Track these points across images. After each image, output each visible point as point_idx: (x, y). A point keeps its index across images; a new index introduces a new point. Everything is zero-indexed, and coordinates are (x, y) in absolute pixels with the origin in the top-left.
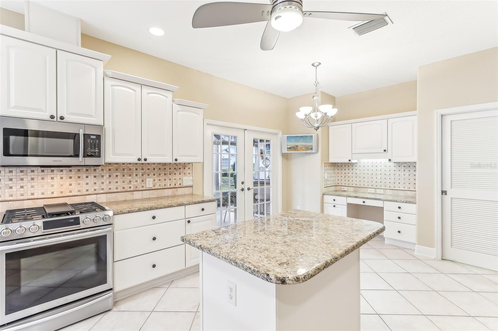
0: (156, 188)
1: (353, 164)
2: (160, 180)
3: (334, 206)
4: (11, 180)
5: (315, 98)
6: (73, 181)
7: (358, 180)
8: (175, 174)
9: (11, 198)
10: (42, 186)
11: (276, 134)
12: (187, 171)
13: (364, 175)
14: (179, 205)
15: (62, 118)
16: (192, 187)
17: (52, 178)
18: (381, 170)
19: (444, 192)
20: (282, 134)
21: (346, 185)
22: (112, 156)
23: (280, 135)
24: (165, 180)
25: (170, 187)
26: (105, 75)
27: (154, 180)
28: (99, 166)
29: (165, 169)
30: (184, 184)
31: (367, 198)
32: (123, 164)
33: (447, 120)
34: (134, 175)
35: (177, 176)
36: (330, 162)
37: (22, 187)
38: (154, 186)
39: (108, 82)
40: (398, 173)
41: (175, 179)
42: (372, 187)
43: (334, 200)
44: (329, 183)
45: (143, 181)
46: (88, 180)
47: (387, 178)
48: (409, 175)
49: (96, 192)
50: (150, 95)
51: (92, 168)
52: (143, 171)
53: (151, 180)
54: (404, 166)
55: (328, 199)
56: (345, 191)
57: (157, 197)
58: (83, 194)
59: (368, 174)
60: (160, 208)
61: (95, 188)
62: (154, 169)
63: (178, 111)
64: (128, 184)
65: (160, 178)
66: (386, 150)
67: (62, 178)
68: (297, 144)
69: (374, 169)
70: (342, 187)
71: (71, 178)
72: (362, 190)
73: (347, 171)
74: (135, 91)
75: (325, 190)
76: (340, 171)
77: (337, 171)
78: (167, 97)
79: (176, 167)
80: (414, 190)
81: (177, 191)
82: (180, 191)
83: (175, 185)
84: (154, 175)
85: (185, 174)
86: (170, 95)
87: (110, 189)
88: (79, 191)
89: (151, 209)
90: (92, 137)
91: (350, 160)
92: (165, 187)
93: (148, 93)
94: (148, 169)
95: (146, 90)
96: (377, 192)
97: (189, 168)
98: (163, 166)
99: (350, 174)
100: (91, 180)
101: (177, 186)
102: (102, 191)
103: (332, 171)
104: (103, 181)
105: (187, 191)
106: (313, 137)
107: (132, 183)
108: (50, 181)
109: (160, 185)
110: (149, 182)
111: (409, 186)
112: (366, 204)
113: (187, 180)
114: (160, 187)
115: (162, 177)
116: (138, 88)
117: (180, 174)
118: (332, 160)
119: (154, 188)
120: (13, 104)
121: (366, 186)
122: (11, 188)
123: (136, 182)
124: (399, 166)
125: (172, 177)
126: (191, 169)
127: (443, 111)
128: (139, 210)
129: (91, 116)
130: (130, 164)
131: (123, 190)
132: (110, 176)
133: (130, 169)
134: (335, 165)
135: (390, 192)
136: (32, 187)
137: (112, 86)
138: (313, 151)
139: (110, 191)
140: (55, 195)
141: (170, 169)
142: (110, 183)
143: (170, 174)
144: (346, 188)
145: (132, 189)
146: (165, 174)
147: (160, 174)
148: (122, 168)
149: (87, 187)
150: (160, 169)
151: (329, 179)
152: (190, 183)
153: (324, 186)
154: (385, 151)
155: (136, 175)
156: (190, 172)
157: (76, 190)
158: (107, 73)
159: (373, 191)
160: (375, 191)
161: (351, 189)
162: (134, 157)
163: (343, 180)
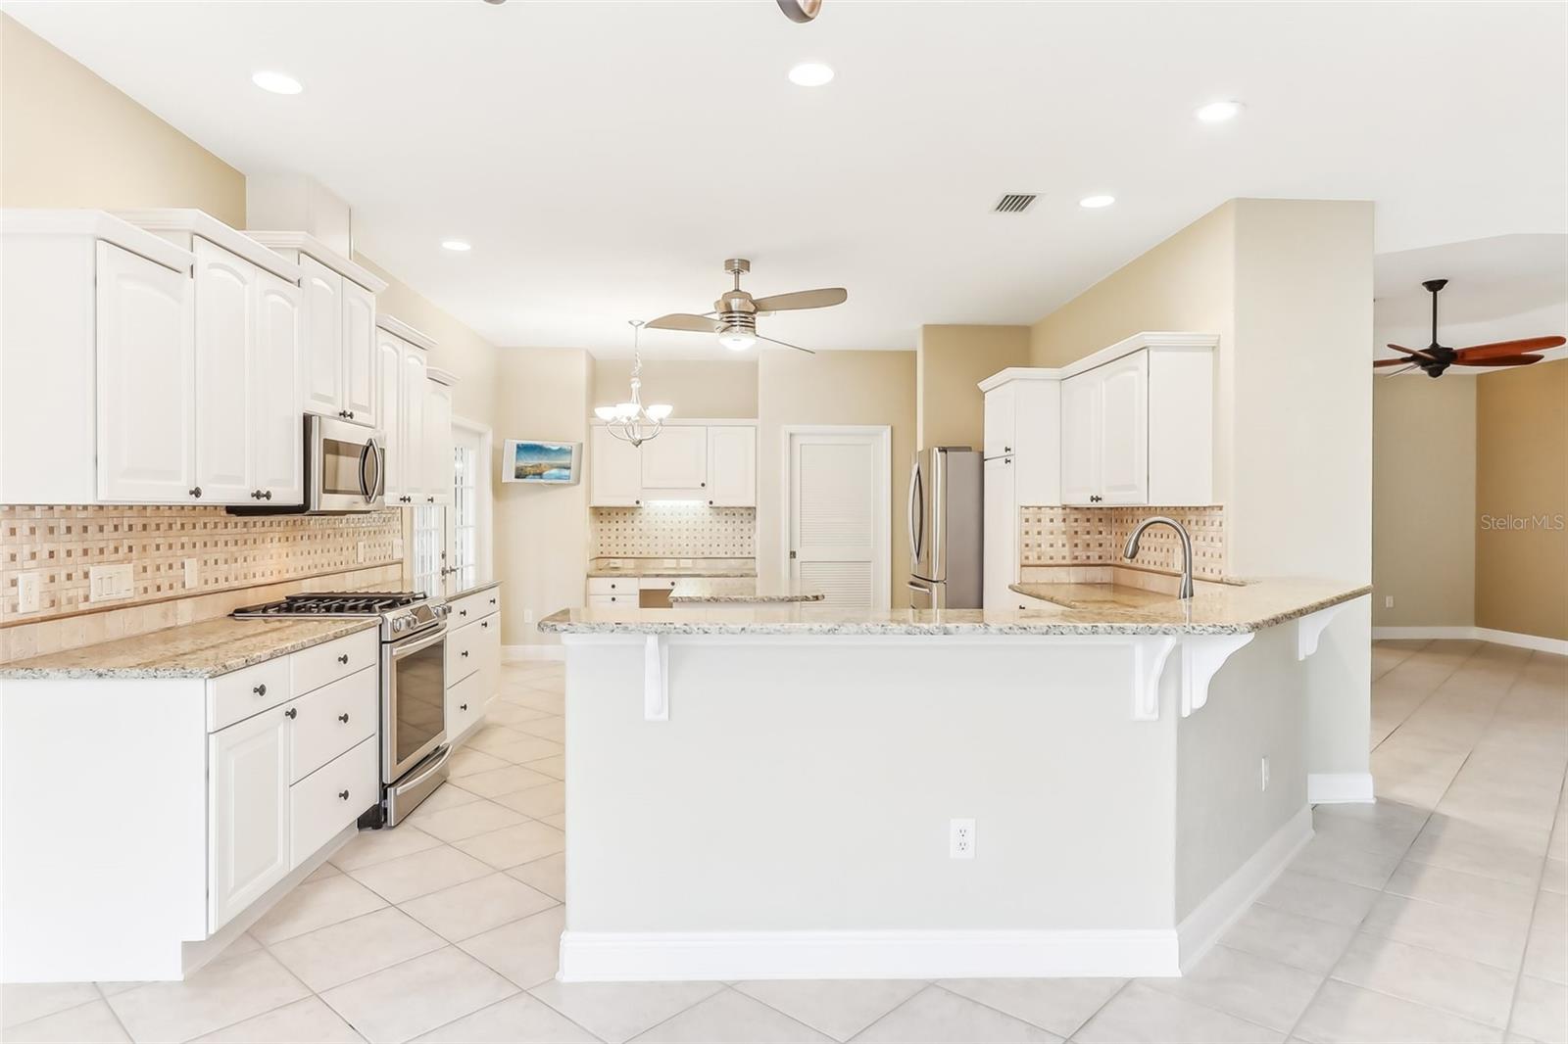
2: (370, 546)
3: (614, 599)
7: (645, 544)
11: (480, 435)
13: (655, 533)
15: (351, 415)
16: (402, 563)
18: (687, 522)
19: (793, 554)
21: (619, 555)
23: (489, 437)
24: (375, 545)
25: (380, 562)
27: (365, 547)
30: (395, 557)
31: (679, 576)
33: (798, 441)
36: (592, 505)
38: (365, 561)
40: (718, 526)
42: (672, 556)
43: (613, 586)
47: (699, 536)
48: (734, 530)
50: (410, 360)
53: (362, 545)
54: (726, 514)
55: (601, 585)
56: (616, 568)
59: (664, 530)
63: (431, 394)
65: (370, 541)
66: (707, 483)
68: (540, 462)
70: (614, 560)
72: (653, 563)
75: (589, 568)
77: (604, 525)
78: (422, 363)
82: (390, 572)
86: (425, 359)
89: (463, 595)
91: (638, 502)
93: (408, 358)
96: (682, 566)
99: (629, 531)
105: (398, 572)
106: (574, 448)
109: (370, 559)
110: (360, 552)
111: (734, 549)
115: (372, 539)
118: (597, 501)
119: (364, 565)
121: (660, 555)
124: (718, 514)
125: (382, 538)
127: (794, 428)
128: (456, 598)
134: (603, 512)
135: (702, 563)
136: (254, 559)
138: (571, 481)
143: (380, 532)
144: (618, 563)
147: (370, 532)
153: (590, 558)
154: (703, 485)
159: (672, 563)
160: (678, 564)
161: (631, 563)
162: (396, 494)
163: (613, 545)
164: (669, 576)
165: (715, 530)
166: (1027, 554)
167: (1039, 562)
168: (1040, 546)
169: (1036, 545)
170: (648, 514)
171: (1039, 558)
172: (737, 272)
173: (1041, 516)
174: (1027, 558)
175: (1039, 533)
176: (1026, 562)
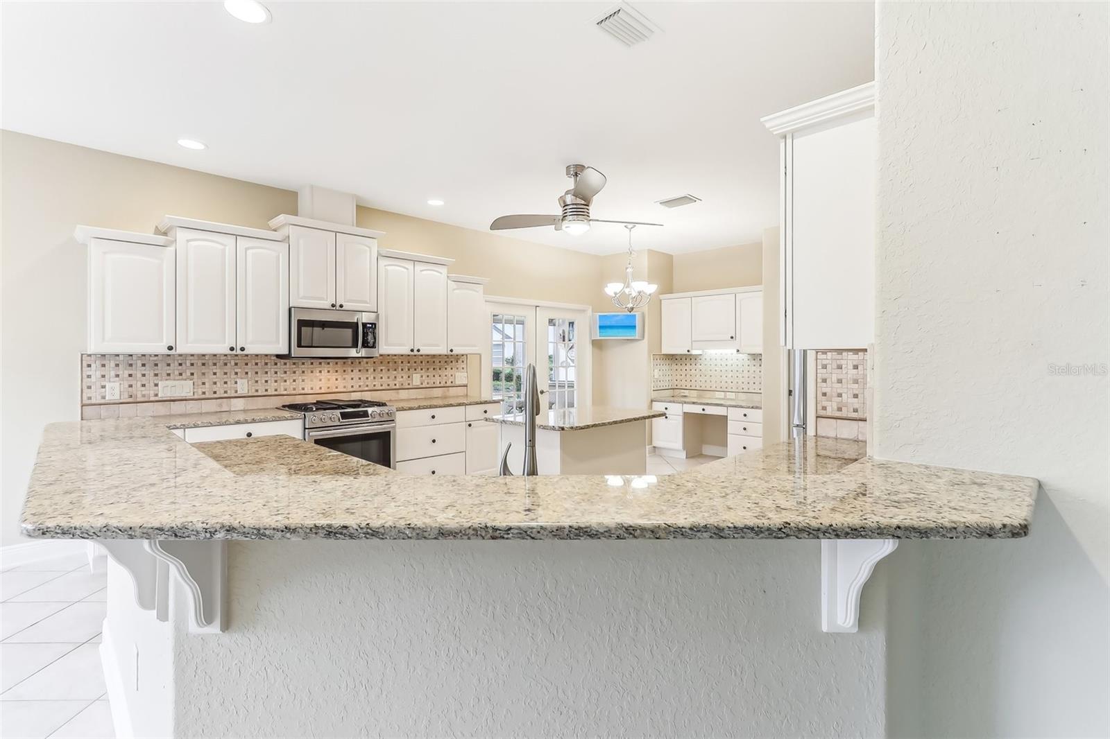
0: (423, 386)
1: (696, 357)
2: (428, 376)
4: (285, 372)
5: (628, 270)
6: (338, 375)
7: (703, 380)
8: (446, 369)
9: (285, 393)
10: (312, 381)
11: (584, 311)
12: (460, 365)
13: (710, 373)
14: (459, 405)
15: (341, 306)
16: (466, 386)
17: (320, 372)
19: (790, 393)
20: (592, 312)
21: (687, 388)
22: (385, 347)
23: (590, 312)
24: (434, 376)
25: (440, 385)
26: (379, 255)
27: (422, 376)
28: (372, 357)
29: (434, 362)
30: (458, 383)
31: (708, 404)
32: (389, 355)
34: (400, 369)
35: (449, 372)
36: (663, 352)
37: (294, 381)
38: (422, 384)
39: (383, 262)
40: (754, 368)
41: (446, 376)
42: (721, 390)
43: (666, 408)
44: (661, 384)
45: (409, 377)
46: (353, 375)
47: (740, 376)
49: (360, 389)
50: (424, 272)
51: (357, 361)
52: (409, 365)
53: (419, 375)
56: (685, 396)
57: (425, 398)
58: (348, 390)
59: (716, 371)
60: (440, 407)
61: (360, 384)
62: (422, 362)
63: (454, 289)
64: (394, 380)
65: (428, 374)
66: (734, 336)
67: (329, 372)
69: (724, 365)
70: (683, 391)
71: (337, 371)
72: (708, 394)
73: (688, 367)
74: (407, 269)
75: (654, 395)
76: (679, 367)
77: (674, 367)
78: (441, 273)
79: (447, 360)
80: (760, 391)
81: (448, 390)
82: (452, 391)
83: (446, 383)
84: (422, 369)
85: (457, 369)
86: (444, 270)
87: (374, 385)
88: (345, 387)
89: (431, 407)
90: (368, 325)
91: (690, 351)
92: (434, 386)
93: (421, 271)
94: (415, 362)
95: (419, 267)
96: (728, 397)
97: (463, 362)
98: (432, 358)
99: (693, 371)
100: (356, 374)
101: (447, 385)
102: (367, 389)
103: (667, 367)
104: (367, 376)
105: (461, 391)
106: (637, 316)
107: (398, 379)
108: (318, 374)
109: (428, 383)
110: (416, 379)
112: (707, 412)
113: (460, 378)
114: (428, 386)
115: (431, 373)
116: (410, 265)
117: (452, 369)
118: (665, 350)
119: (421, 386)
120: (302, 294)
121: (713, 388)
122: (285, 381)
123: (401, 378)
125: (443, 372)
126: (465, 362)
128: (419, 408)
129: (366, 302)
130: (395, 355)
131: (388, 388)
132: (374, 370)
133: (395, 362)
134: (672, 358)
135: (742, 396)
136: (303, 381)
137: (385, 266)
138: (638, 337)
139: (375, 388)
140: (323, 391)
141: (440, 362)
142: (374, 378)
143: (440, 369)
144: (686, 392)
145: (397, 387)
146: (434, 369)
147: (428, 369)
148: (387, 361)
149: (352, 383)
150: (428, 362)
151: (662, 378)
152: (465, 382)
153: (653, 389)
154: (732, 338)
155: (402, 370)
156: (464, 366)
157: (342, 385)
158: (381, 252)
159: (722, 395)
160: (725, 396)
161: (694, 393)
162: (407, 348)
163: (684, 381)
164: (701, 404)
165: (752, 371)
166: (825, 404)
167: (838, 414)
168: (840, 395)
169: (835, 394)
170: (706, 359)
171: (840, 409)
172: (576, 175)
173: (843, 362)
174: (824, 408)
175: (840, 381)
176: (822, 413)
